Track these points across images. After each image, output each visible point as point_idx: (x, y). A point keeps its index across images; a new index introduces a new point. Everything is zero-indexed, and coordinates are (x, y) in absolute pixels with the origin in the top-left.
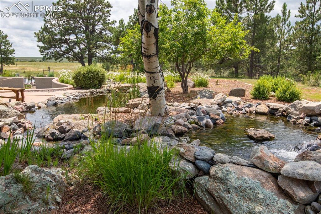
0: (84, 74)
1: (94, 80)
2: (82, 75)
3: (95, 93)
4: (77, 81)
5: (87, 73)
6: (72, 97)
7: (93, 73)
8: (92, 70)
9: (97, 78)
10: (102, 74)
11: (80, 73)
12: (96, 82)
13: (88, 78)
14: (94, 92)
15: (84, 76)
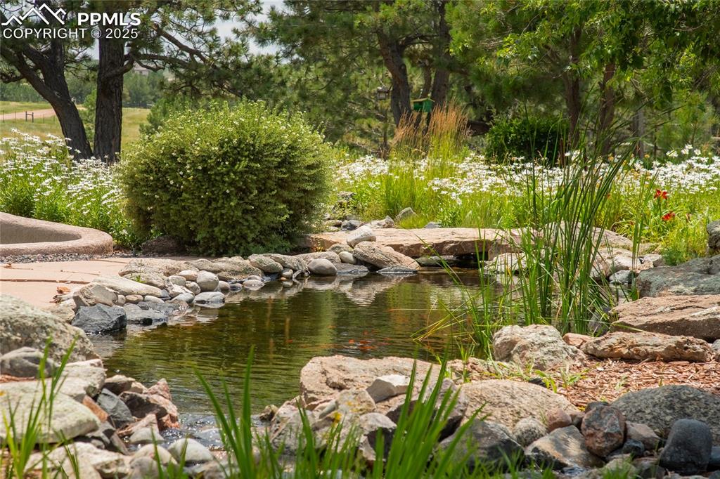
0: (204, 161)
1: (267, 197)
2: (194, 164)
3: (289, 278)
4: (160, 200)
5: (224, 156)
6: (186, 295)
7: (257, 156)
8: (253, 136)
9: (282, 184)
10: (309, 160)
11: (182, 152)
12: (278, 213)
13: (232, 183)
14: (288, 273)
15: (207, 172)
